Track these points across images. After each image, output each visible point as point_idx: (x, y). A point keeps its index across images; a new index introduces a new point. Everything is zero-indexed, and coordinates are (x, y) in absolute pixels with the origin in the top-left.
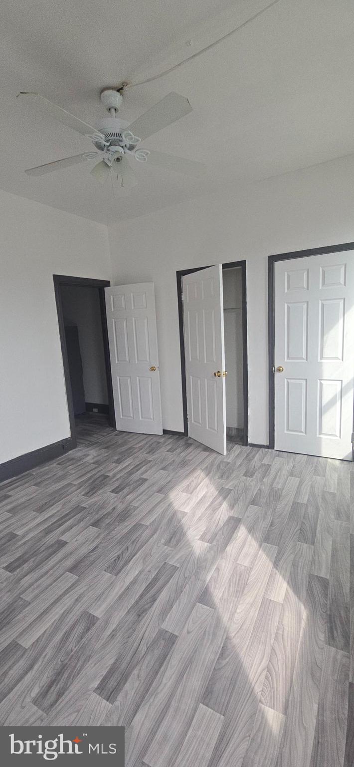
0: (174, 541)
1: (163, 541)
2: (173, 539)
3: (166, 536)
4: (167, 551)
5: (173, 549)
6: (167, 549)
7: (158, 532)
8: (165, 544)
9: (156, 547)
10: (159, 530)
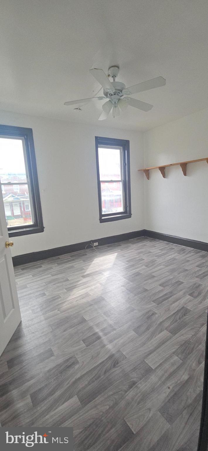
0: (150, 313)
1: (157, 316)
2: (151, 315)
3: (154, 318)
4: (155, 310)
5: (152, 310)
6: (155, 311)
7: (159, 322)
8: (156, 313)
9: (162, 314)
10: (158, 323)
